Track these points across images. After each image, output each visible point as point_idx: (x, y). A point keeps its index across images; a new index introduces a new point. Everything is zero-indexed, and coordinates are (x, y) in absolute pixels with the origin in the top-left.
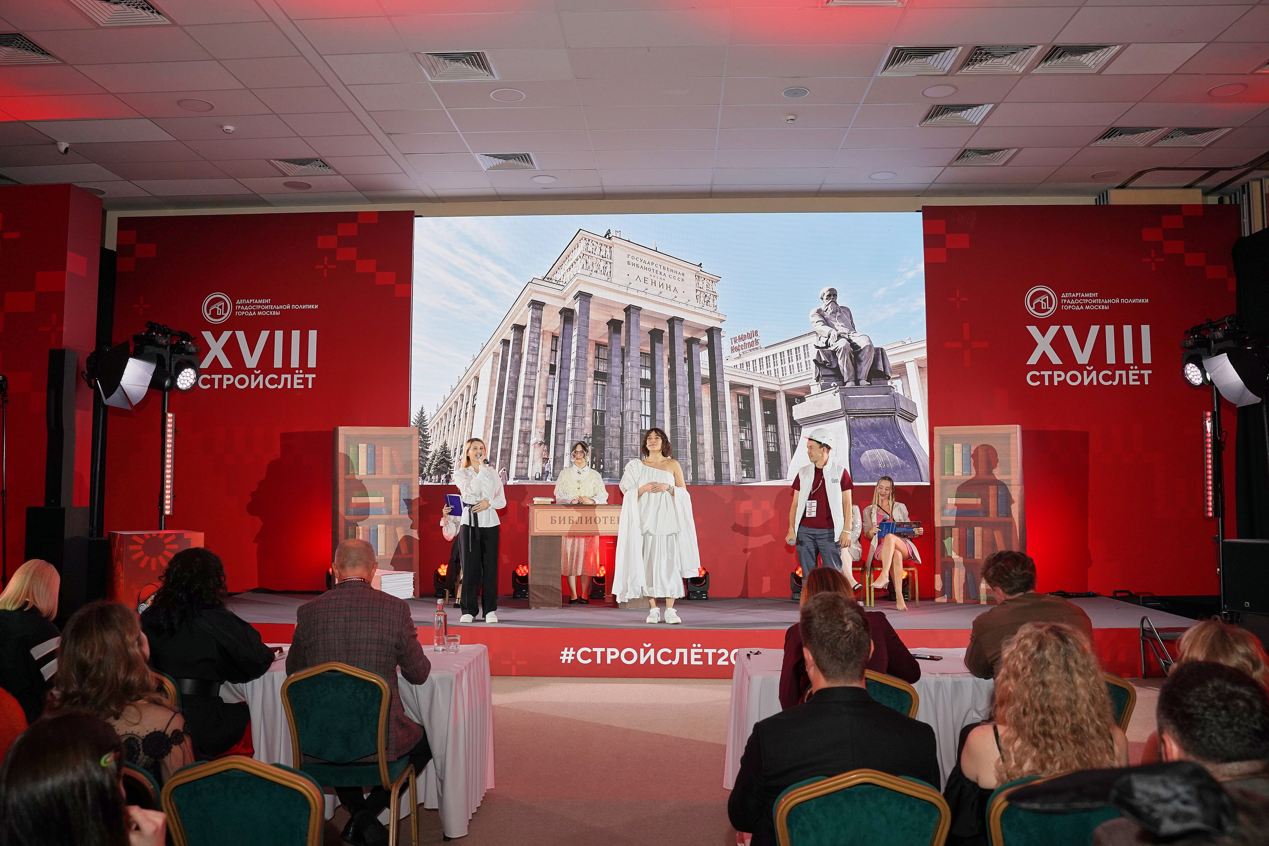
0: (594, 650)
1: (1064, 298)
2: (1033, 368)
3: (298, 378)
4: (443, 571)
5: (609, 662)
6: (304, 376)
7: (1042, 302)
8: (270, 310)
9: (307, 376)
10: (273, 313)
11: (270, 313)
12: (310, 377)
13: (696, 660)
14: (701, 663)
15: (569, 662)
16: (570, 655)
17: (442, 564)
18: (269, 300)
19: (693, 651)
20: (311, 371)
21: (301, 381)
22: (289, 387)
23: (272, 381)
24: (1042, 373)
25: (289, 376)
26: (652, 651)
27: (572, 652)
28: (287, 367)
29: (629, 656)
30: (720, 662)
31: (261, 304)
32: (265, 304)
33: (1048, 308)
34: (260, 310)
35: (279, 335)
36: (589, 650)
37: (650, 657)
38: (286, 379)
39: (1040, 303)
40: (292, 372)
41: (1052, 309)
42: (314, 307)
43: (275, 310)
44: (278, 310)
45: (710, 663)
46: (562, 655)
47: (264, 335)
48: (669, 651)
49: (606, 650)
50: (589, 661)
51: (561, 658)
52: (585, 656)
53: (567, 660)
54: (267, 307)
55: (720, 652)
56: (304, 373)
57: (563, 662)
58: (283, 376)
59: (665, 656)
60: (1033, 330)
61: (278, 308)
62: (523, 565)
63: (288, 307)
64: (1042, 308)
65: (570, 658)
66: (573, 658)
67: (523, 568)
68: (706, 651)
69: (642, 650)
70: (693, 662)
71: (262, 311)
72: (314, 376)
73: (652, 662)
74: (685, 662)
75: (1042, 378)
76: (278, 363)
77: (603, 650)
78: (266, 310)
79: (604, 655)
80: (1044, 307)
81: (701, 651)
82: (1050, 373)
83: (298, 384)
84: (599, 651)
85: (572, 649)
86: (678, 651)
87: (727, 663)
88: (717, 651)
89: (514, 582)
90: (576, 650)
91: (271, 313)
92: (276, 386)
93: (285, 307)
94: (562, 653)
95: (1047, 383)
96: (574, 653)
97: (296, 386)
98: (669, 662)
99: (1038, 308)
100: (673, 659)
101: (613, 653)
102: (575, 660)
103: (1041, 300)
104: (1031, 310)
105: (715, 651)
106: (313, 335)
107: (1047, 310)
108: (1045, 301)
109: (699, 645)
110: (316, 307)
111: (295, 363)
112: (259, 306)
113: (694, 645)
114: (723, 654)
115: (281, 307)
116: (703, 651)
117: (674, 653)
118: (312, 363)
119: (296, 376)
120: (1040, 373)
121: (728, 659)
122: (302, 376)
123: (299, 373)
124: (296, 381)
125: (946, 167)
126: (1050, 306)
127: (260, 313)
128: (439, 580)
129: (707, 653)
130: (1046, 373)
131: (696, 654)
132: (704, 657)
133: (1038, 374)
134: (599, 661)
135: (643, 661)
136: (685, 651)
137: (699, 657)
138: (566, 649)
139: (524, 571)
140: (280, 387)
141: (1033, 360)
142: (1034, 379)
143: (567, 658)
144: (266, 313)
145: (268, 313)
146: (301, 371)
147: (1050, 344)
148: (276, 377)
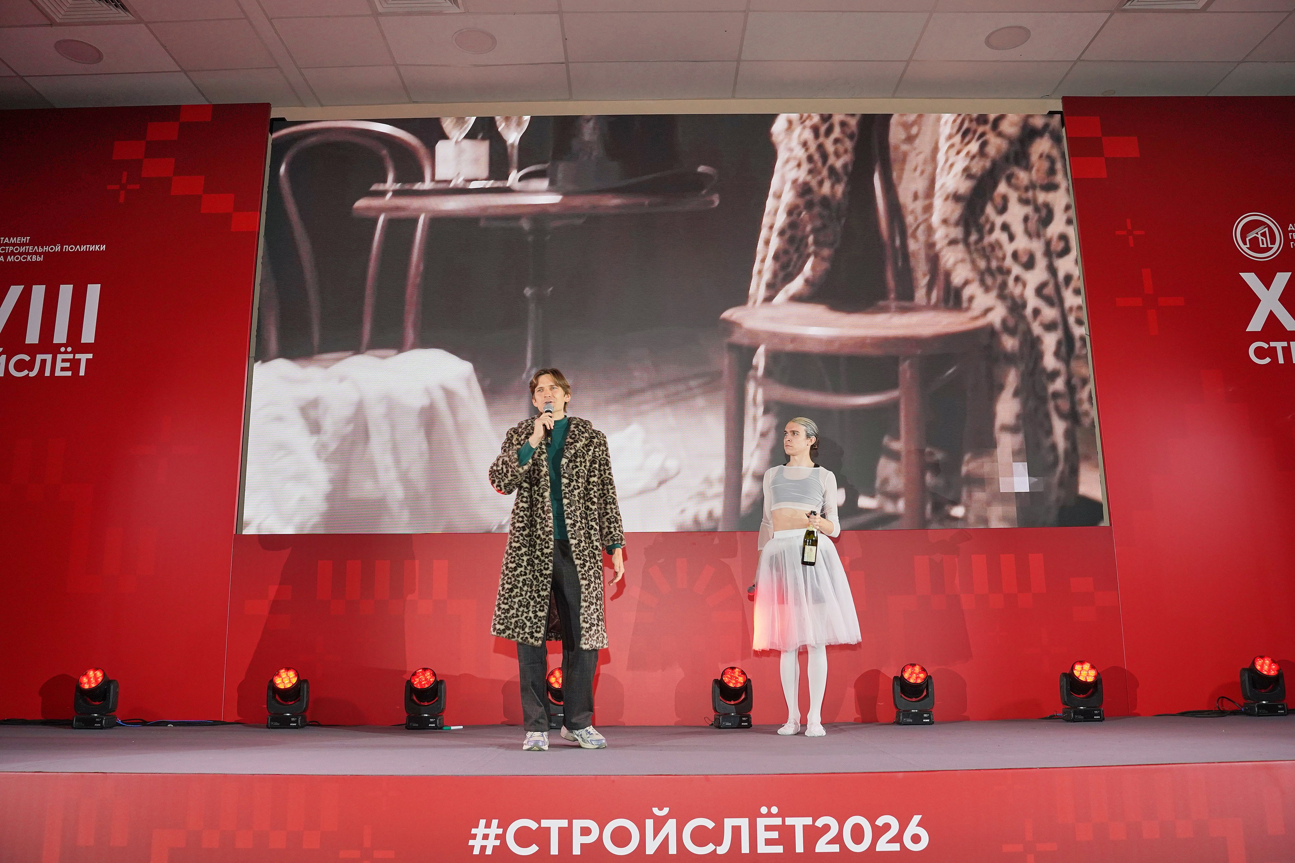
0: (545, 823)
1: (1292, 231)
2: (1256, 336)
3: (64, 361)
4: (286, 680)
5: (576, 851)
6: (74, 356)
7: (1260, 238)
8: (28, 254)
9: (78, 356)
10: (31, 258)
11: (26, 258)
12: (84, 357)
13: (769, 842)
14: (779, 849)
15: (489, 851)
16: (492, 837)
17: (282, 669)
18: (28, 238)
19: (761, 823)
20: (86, 348)
21: (68, 365)
22: (47, 373)
23: (20, 366)
24: (1272, 344)
25: (49, 357)
26: (671, 826)
27: (495, 830)
28: (46, 344)
29: (621, 837)
30: (822, 847)
31: (14, 245)
32: (20, 245)
33: (1270, 246)
34: (12, 253)
35: (39, 292)
36: (533, 825)
37: (667, 838)
38: (43, 362)
39: (1256, 238)
40: (55, 350)
41: (1276, 247)
42: (100, 248)
43: (36, 253)
44: (40, 254)
45: (800, 848)
46: (474, 837)
47: (15, 292)
48: (710, 824)
49: (570, 824)
50: (534, 849)
51: (471, 843)
52: (523, 837)
53: (483, 848)
54: (22, 249)
55: (820, 823)
56: (74, 352)
57: (476, 851)
58: (39, 357)
59: (700, 836)
60: (1251, 279)
61: (41, 250)
62: (425, 670)
63: (58, 248)
64: (1261, 246)
65: (491, 843)
66: (498, 843)
67: (423, 675)
68: (789, 821)
69: (649, 824)
70: (762, 848)
71: (15, 254)
72: (90, 356)
73: (673, 850)
74: (745, 849)
75: (1272, 352)
76: (33, 336)
77: (564, 823)
78: (21, 254)
79: (566, 835)
80: (1263, 244)
81: (778, 821)
82: (1285, 344)
83: (63, 369)
84: (554, 825)
85: (495, 822)
86: (729, 823)
87: (835, 848)
88: (814, 821)
89: (409, 700)
90: (504, 825)
91: (29, 258)
92: (25, 372)
93: (52, 249)
94: (474, 831)
95: (1281, 361)
96: (500, 831)
97: (58, 373)
98: (710, 848)
99: (1255, 245)
100: (719, 843)
101: (586, 831)
102: (502, 849)
103: (1257, 233)
104: (1245, 248)
105: (808, 821)
106: (94, 292)
107: (1269, 249)
108: (1264, 234)
109: (774, 810)
110: (103, 248)
111: (60, 335)
112: (11, 248)
113: (764, 810)
114: (827, 828)
115: (46, 249)
116: (784, 821)
117: (720, 828)
118: (88, 335)
119: (60, 357)
120: (1269, 344)
121: (838, 839)
122: (71, 356)
123: (66, 352)
124: (59, 365)
125: (1112, 13)
126: (1273, 242)
127: (10, 259)
128: (277, 697)
129: (793, 827)
130: (1279, 345)
131: (768, 828)
132: (786, 835)
133: (1266, 346)
134: (554, 850)
135: (651, 847)
136: (744, 823)
137: (775, 835)
138: (483, 822)
139: (426, 679)
140: (32, 374)
141: (1256, 324)
142: (1260, 352)
143: (484, 843)
144: (21, 258)
145: (24, 258)
146: (69, 349)
147: (1278, 300)
148: (27, 358)
